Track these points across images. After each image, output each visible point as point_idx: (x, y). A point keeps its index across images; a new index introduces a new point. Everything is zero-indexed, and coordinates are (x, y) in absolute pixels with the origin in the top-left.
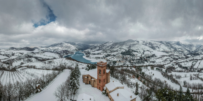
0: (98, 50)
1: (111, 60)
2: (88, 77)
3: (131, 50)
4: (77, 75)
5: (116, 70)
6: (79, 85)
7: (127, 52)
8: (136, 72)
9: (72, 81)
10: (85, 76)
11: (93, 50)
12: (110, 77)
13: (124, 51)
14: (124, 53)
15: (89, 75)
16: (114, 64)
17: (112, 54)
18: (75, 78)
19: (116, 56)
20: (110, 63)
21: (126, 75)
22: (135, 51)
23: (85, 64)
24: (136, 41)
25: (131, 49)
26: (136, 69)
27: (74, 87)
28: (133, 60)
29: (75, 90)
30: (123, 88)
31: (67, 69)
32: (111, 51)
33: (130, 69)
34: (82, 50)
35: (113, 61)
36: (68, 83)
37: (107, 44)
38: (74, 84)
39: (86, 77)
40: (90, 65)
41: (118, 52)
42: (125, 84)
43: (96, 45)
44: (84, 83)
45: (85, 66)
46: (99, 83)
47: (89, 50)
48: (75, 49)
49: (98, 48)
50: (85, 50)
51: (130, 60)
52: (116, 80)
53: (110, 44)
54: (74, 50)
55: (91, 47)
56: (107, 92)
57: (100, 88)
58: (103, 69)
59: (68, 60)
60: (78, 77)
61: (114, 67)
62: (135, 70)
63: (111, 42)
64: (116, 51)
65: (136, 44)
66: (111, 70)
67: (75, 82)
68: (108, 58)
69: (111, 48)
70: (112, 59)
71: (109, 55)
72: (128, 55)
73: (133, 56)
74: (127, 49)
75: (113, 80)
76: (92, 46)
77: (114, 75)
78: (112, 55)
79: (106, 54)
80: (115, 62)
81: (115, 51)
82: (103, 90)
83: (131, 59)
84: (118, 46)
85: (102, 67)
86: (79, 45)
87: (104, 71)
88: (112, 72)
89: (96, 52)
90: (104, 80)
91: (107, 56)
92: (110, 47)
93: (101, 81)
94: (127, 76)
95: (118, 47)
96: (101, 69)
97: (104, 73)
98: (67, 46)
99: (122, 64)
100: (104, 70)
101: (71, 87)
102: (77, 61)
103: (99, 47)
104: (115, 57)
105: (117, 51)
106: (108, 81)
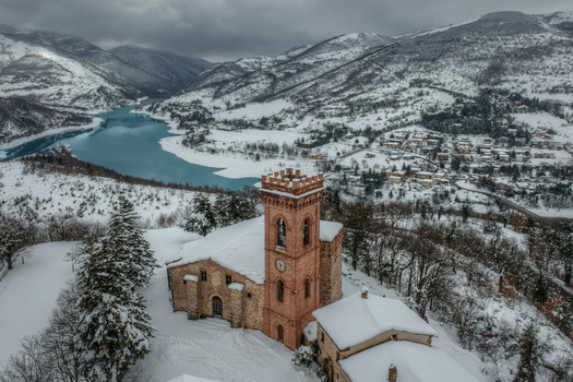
0: (260, 99)
1: (346, 163)
2: (203, 276)
3: (504, 92)
4: (132, 274)
5: (382, 228)
6: (149, 332)
7: (465, 112)
8: (528, 262)
9: (95, 319)
10: (185, 268)
11: (233, 98)
12: (345, 268)
13: (444, 101)
14: (442, 117)
15: (210, 262)
16: (368, 191)
17: (359, 124)
18: (116, 291)
19: (387, 135)
20: (345, 181)
21: (455, 267)
22: (534, 106)
23: (178, 192)
24: (547, 19)
25: (506, 86)
26: (531, 243)
27: (112, 352)
28: (512, 172)
29: (125, 368)
30: (429, 343)
31: (43, 240)
32: (350, 105)
33: (487, 231)
34: (154, 93)
35: (362, 169)
36: (66, 338)
37: (324, 56)
38: (112, 333)
39: (195, 278)
40: (212, 199)
41: (399, 113)
42: (443, 320)
43: (246, 62)
44: (183, 316)
45: (180, 202)
46: (274, 304)
47: (204, 97)
48: (94, 87)
49: (262, 85)
50: (174, 100)
51: (490, 170)
52: (383, 289)
53: (343, 53)
54: (87, 97)
55: (218, 77)
56: (324, 356)
57: (280, 329)
58: (301, 215)
59: (51, 178)
60: (138, 283)
61: (370, 209)
62: (523, 248)
63: (354, 36)
64: (382, 105)
65: (553, 43)
66: (347, 224)
67: (117, 317)
68: (331, 150)
69: (354, 80)
70: (360, 157)
71: (336, 133)
72: (475, 131)
73: (512, 143)
74: (472, 91)
75: (365, 288)
76: (221, 68)
77: (368, 260)
78: (357, 134)
79: (318, 124)
80: (375, 175)
81: (376, 106)
82: (302, 340)
83: (497, 167)
84: (401, 67)
85: (294, 205)
86: (123, 56)
87: (306, 230)
88: (359, 238)
89: (253, 112)
90: (307, 284)
91: (321, 140)
92: (343, 77)
93: (287, 292)
94: (460, 277)
95: (400, 75)
96: (288, 215)
97: (306, 241)
98: (30, 61)
99: (425, 194)
100: (306, 221)
101: (90, 355)
102: (118, 177)
103: (270, 75)
104: (374, 145)
105: (394, 104)
106: (334, 293)
